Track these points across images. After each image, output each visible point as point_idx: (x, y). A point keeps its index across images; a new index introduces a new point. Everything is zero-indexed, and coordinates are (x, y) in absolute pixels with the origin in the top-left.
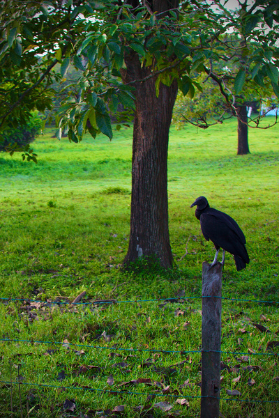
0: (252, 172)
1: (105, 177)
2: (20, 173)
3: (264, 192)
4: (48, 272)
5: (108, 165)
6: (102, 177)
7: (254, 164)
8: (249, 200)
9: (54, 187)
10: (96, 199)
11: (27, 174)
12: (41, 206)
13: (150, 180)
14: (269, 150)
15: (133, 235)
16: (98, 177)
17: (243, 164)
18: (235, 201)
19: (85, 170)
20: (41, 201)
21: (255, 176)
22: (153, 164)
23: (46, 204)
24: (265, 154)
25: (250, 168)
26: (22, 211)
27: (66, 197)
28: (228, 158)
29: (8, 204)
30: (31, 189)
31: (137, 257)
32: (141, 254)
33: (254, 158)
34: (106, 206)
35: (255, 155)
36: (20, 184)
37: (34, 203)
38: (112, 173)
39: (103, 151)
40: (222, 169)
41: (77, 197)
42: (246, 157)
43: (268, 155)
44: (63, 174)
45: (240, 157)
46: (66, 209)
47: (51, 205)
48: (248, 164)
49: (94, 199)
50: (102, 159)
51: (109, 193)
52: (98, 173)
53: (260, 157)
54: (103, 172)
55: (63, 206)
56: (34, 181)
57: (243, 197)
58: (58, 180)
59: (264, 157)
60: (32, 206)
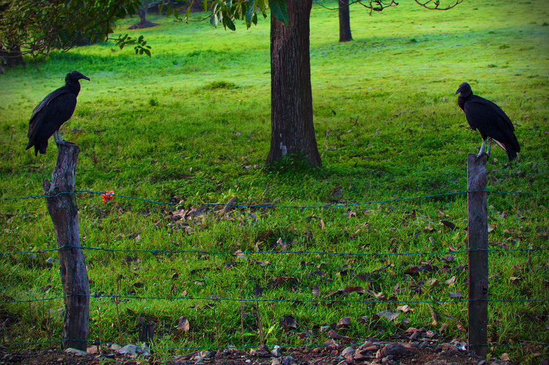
0: (360, 60)
1: (200, 70)
2: (102, 69)
3: (383, 80)
4: (179, 177)
5: (201, 57)
6: (196, 71)
7: (360, 51)
8: (369, 89)
9: (147, 84)
10: (201, 95)
11: (111, 70)
12: (141, 105)
13: (292, 70)
14: (372, 36)
15: (275, 131)
16: (192, 71)
17: (348, 52)
18: (355, 91)
19: (175, 63)
20: (139, 99)
21: (364, 64)
22: (296, 52)
23: (145, 103)
24: (369, 41)
25: (356, 56)
26: (121, 112)
27: (166, 94)
28: (330, 46)
29: (102, 104)
30: (121, 87)
31: (281, 155)
32: (285, 153)
33: (359, 45)
34: (214, 102)
35: (359, 41)
36: (107, 82)
37: (132, 102)
38: (207, 66)
39: (189, 43)
40: (326, 58)
41: (178, 94)
42: (349, 44)
43: (374, 42)
44: (153, 69)
45: (343, 44)
46: (171, 107)
47: (153, 103)
48: (353, 51)
49: (198, 95)
50: (192, 52)
51: (213, 88)
52: (191, 67)
53: (364, 43)
54: (196, 65)
55: (166, 104)
56: (121, 78)
57: (362, 87)
58: (148, 75)
59: (369, 44)
60: (130, 106)
